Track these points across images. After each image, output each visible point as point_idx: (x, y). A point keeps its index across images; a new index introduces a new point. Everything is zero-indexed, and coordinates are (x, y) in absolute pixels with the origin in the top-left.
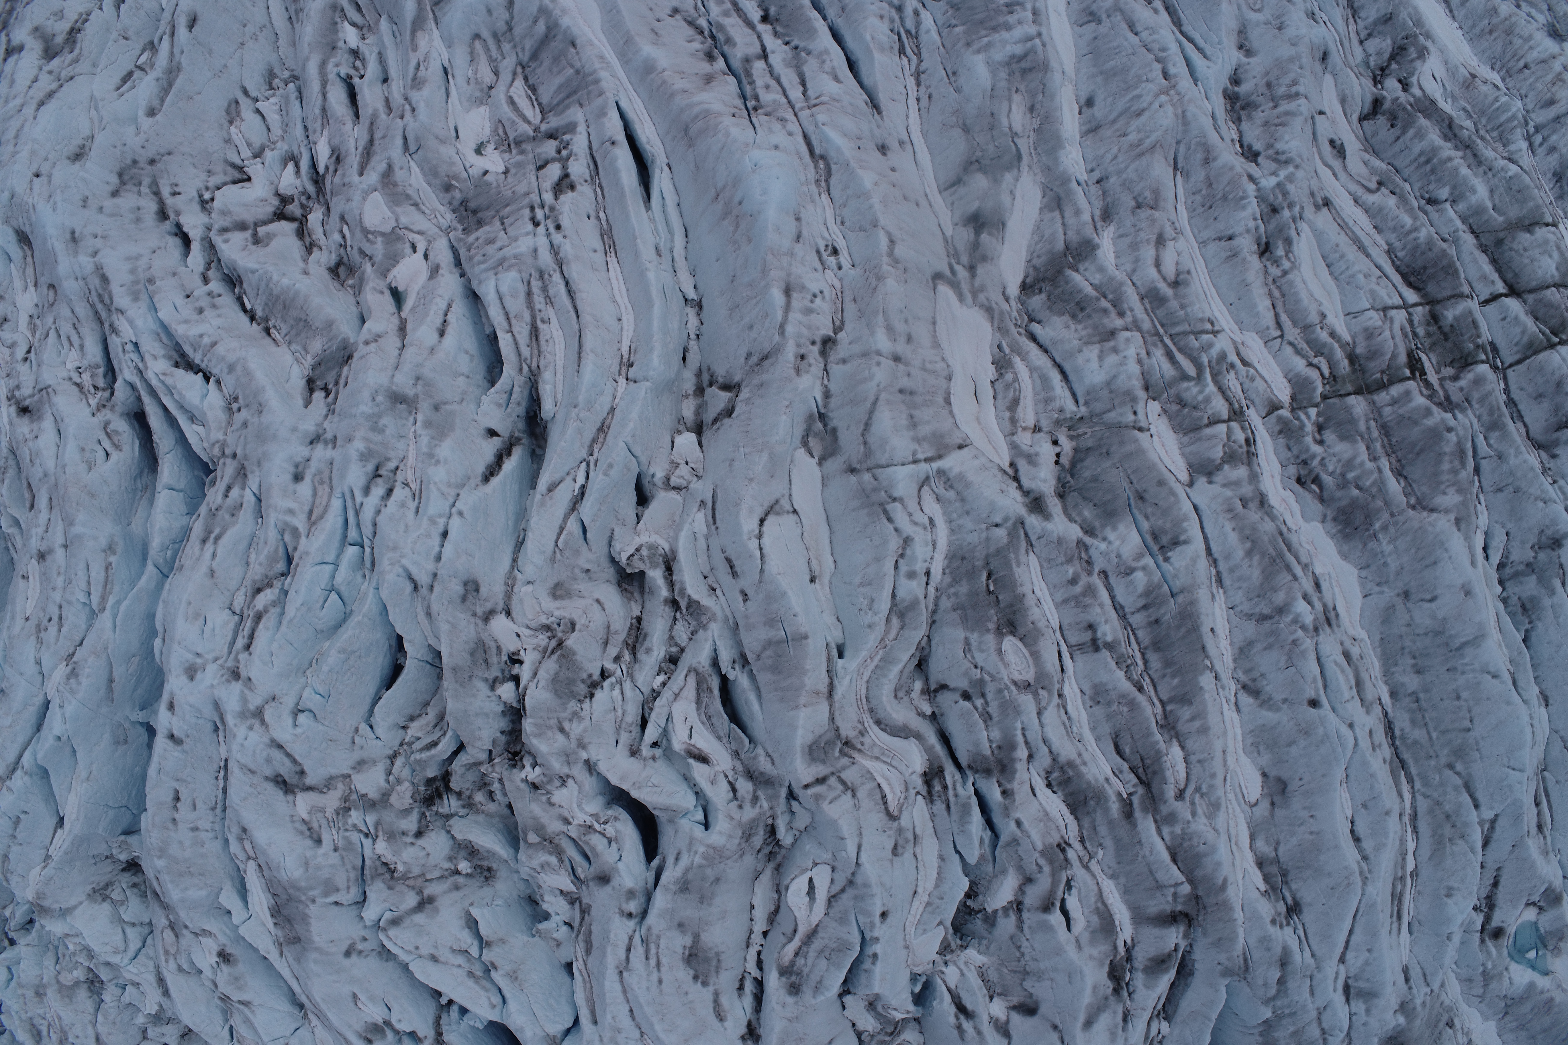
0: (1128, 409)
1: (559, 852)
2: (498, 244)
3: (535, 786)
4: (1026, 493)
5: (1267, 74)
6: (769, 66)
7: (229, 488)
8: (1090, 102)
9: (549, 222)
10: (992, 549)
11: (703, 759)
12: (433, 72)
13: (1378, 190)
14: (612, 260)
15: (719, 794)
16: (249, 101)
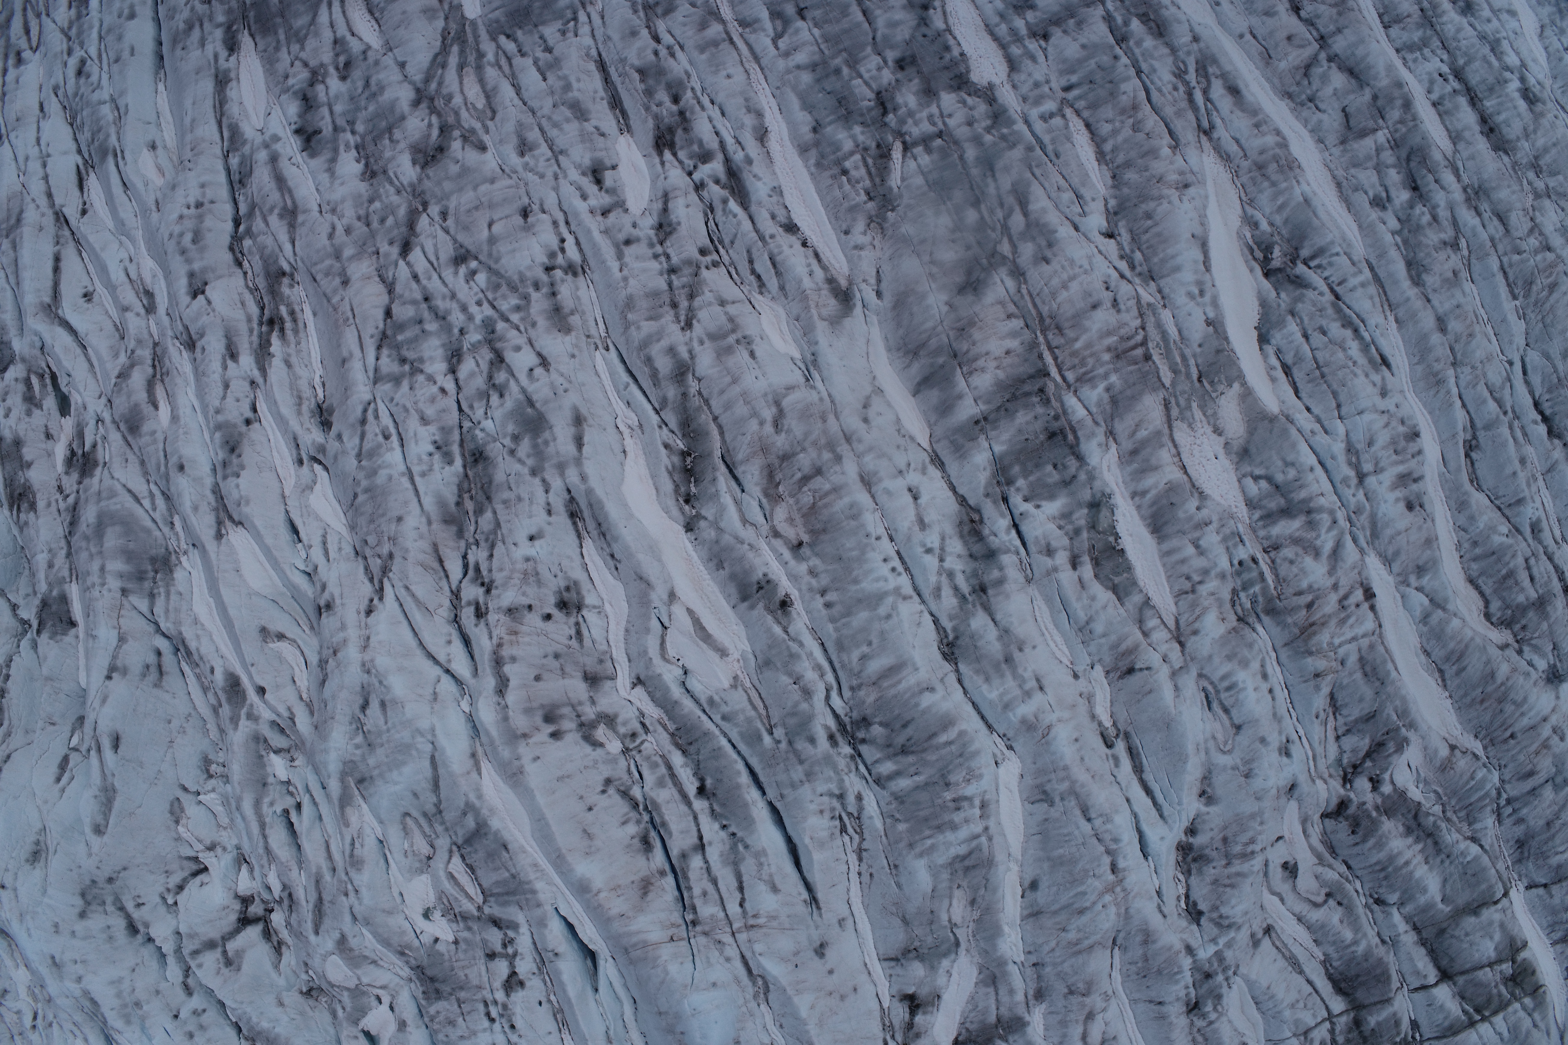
5: (1225, 828)
6: (706, 862)
12: (368, 850)
13: (1325, 902)
16: (190, 797)
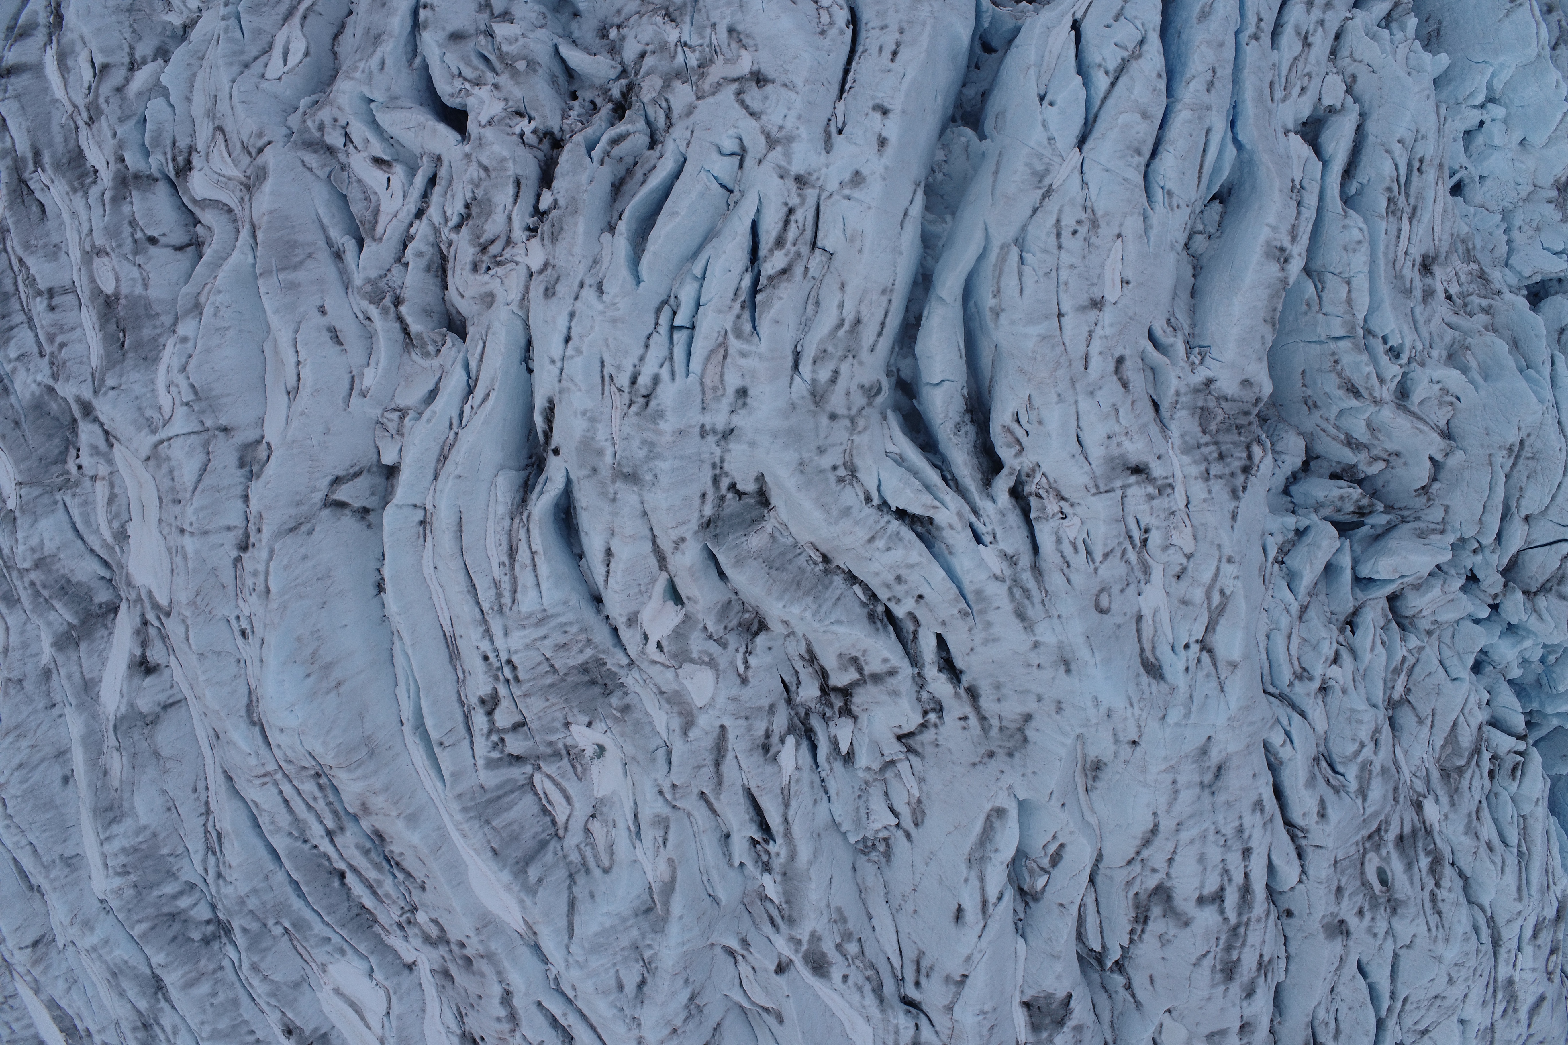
0: (24, 499)
1: (502, 56)
2: (547, 642)
3: (520, 114)
4: (96, 420)
7: (834, 380)
8: (66, 780)
9: (498, 664)
10: (118, 367)
11: (378, 161)
14: (447, 628)
15: (359, 130)
